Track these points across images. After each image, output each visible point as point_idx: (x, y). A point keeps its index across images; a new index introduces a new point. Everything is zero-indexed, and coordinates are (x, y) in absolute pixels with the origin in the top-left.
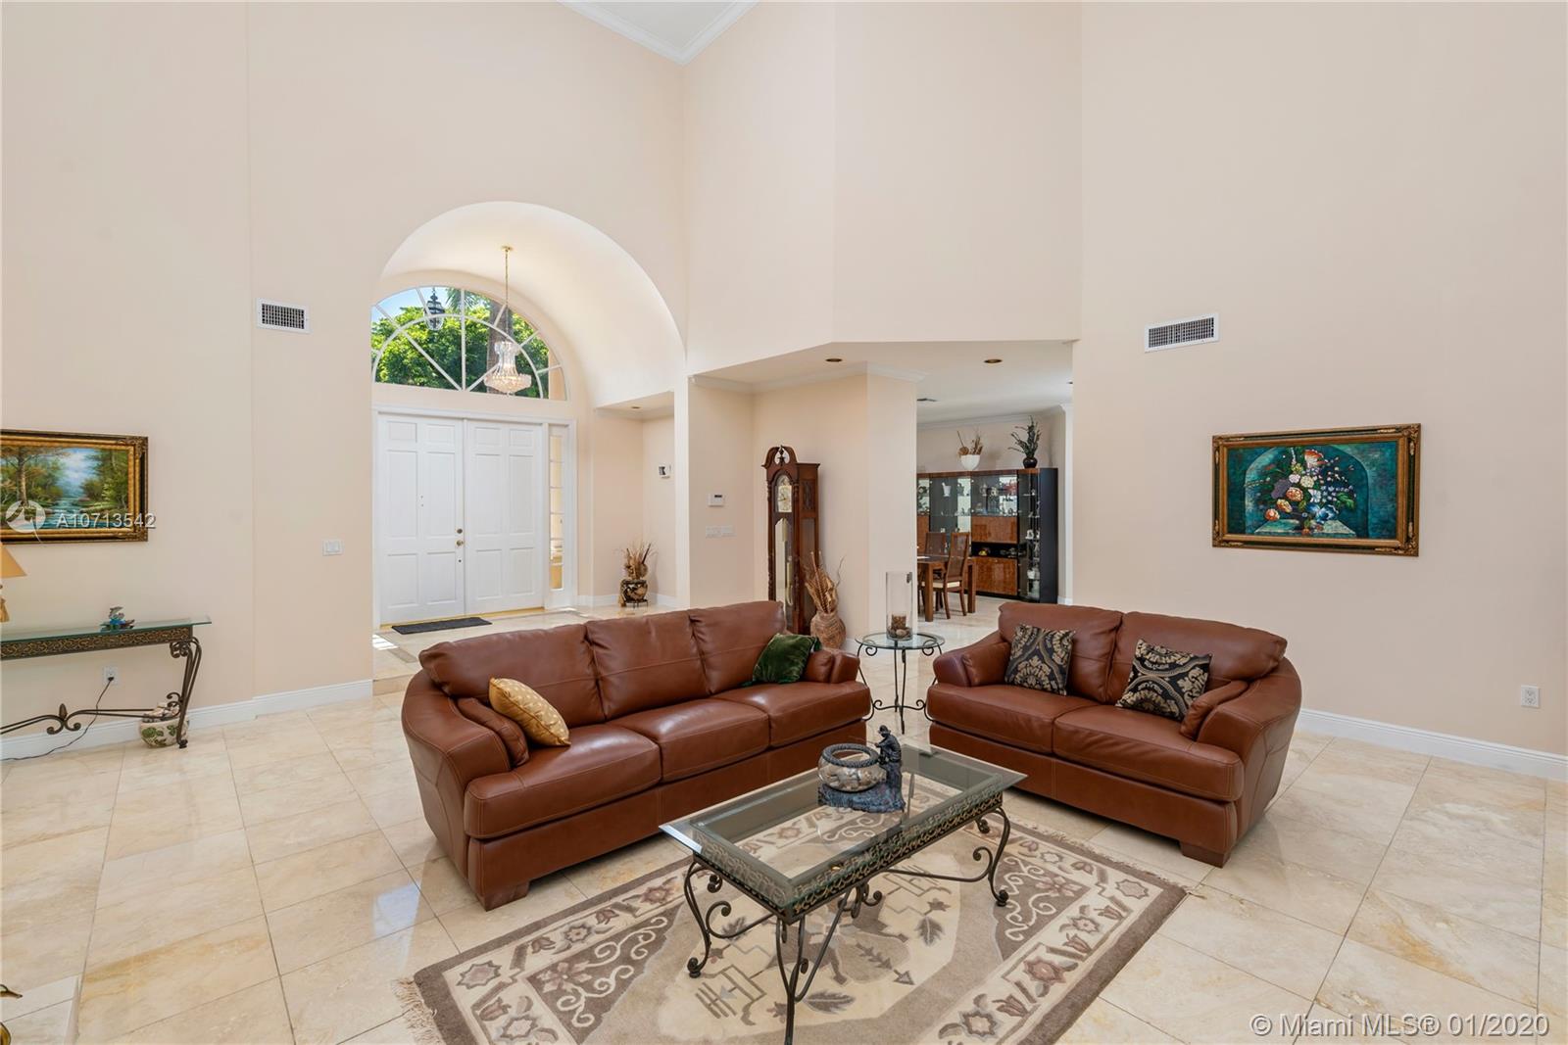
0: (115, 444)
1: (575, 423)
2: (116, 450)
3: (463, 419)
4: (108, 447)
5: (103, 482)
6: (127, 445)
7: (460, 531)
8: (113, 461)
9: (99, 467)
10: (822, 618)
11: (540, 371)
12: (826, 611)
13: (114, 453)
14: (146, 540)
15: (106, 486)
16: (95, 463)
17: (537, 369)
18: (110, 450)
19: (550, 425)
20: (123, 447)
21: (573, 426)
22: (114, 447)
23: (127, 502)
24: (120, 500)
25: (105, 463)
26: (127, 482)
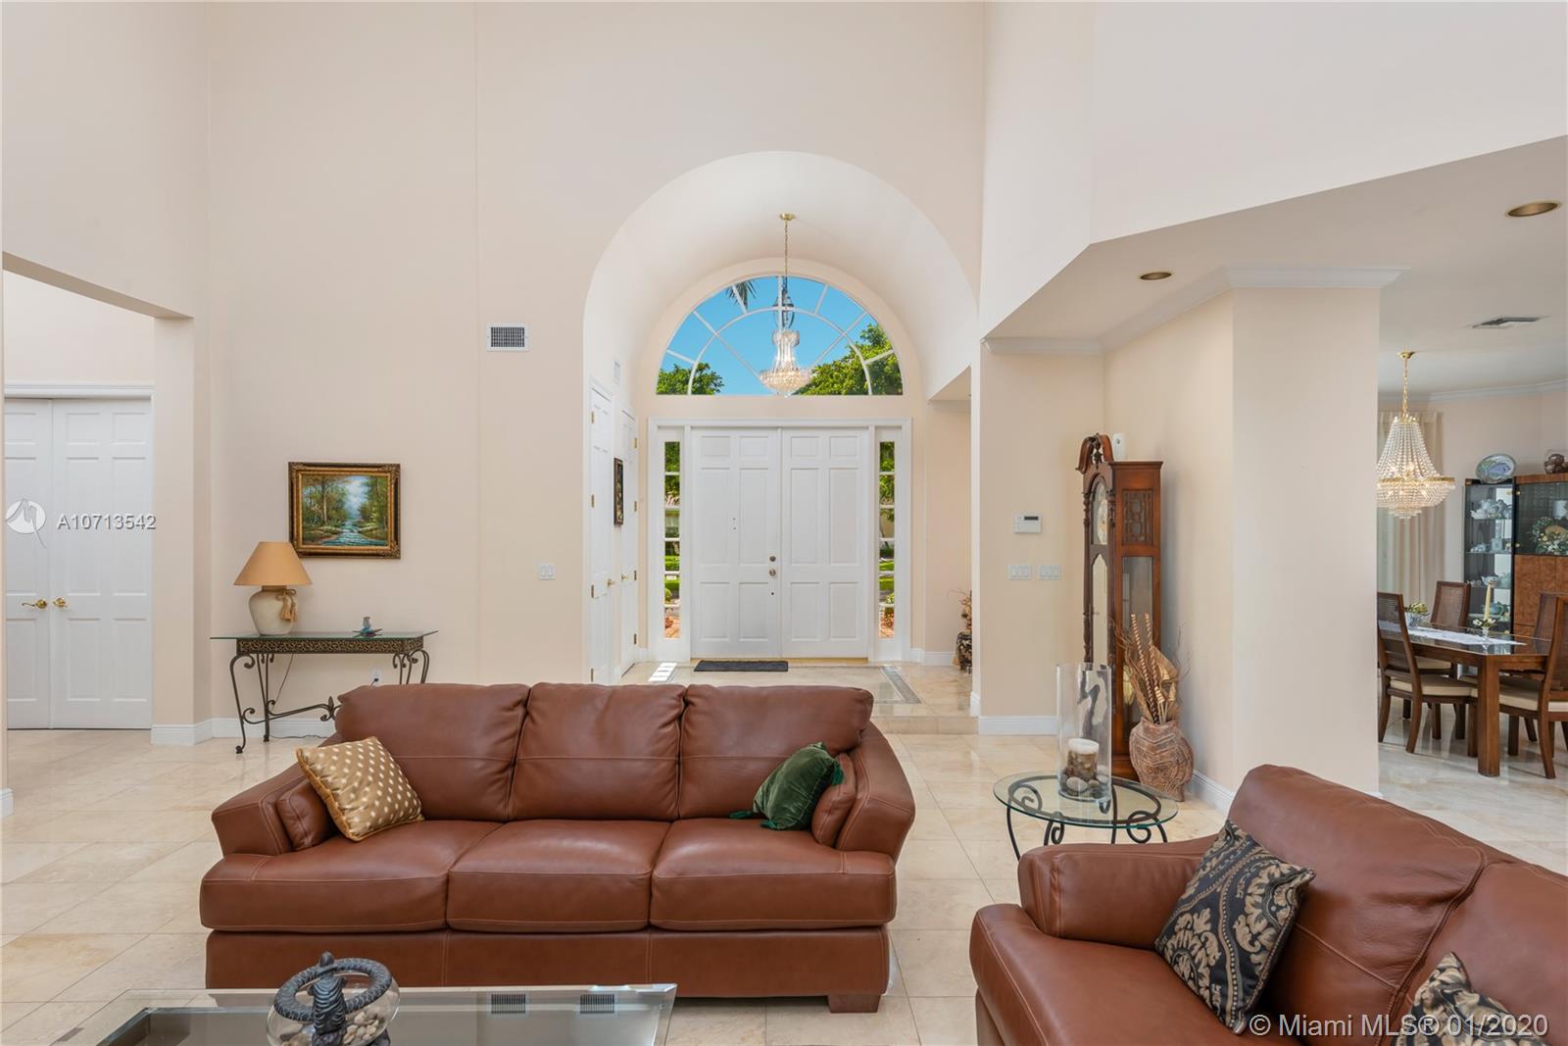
0: (379, 472)
1: (909, 423)
2: (380, 477)
3: (777, 428)
4: (374, 474)
5: (372, 505)
6: (386, 472)
7: (773, 559)
8: (378, 487)
9: (370, 491)
10: (1147, 730)
11: (870, 361)
12: (1156, 721)
13: (379, 480)
14: (399, 558)
15: (374, 509)
16: (367, 489)
17: (866, 358)
18: (376, 477)
19: (877, 428)
20: (384, 474)
21: (907, 427)
22: (378, 474)
23: (387, 523)
24: (382, 520)
25: (373, 492)
26: (387, 506)
